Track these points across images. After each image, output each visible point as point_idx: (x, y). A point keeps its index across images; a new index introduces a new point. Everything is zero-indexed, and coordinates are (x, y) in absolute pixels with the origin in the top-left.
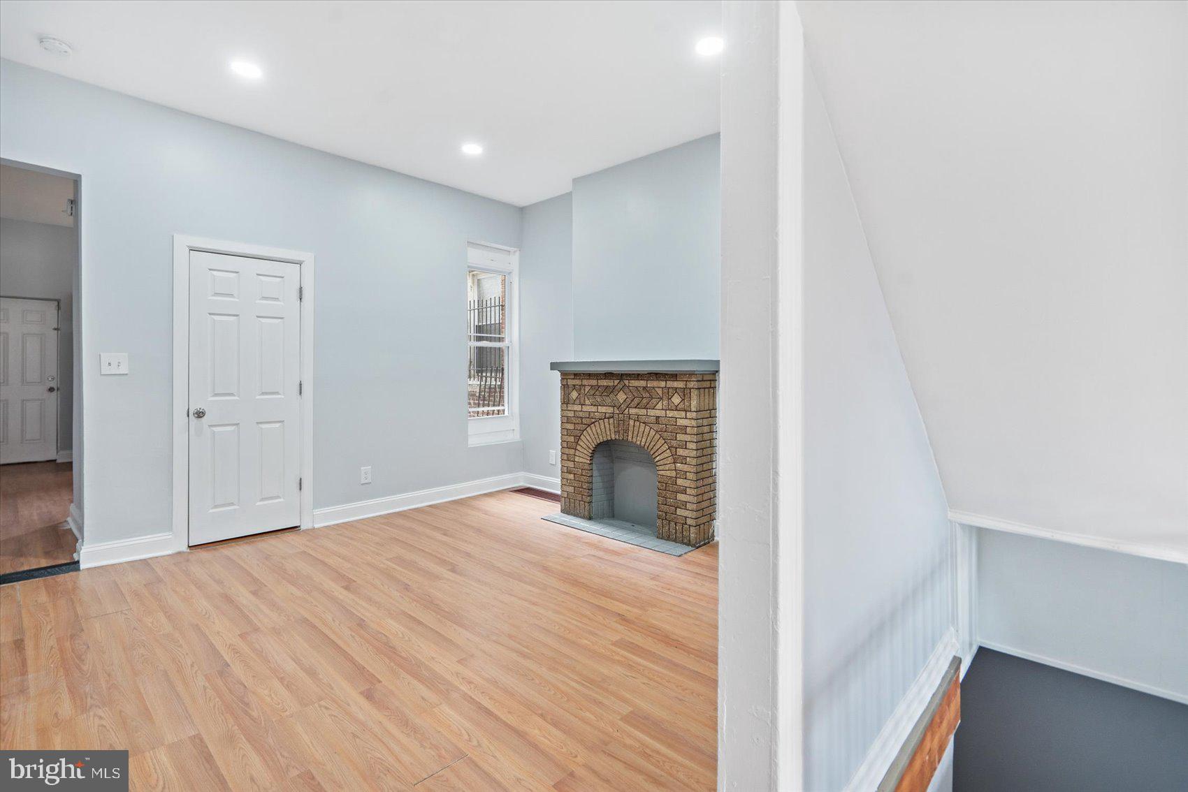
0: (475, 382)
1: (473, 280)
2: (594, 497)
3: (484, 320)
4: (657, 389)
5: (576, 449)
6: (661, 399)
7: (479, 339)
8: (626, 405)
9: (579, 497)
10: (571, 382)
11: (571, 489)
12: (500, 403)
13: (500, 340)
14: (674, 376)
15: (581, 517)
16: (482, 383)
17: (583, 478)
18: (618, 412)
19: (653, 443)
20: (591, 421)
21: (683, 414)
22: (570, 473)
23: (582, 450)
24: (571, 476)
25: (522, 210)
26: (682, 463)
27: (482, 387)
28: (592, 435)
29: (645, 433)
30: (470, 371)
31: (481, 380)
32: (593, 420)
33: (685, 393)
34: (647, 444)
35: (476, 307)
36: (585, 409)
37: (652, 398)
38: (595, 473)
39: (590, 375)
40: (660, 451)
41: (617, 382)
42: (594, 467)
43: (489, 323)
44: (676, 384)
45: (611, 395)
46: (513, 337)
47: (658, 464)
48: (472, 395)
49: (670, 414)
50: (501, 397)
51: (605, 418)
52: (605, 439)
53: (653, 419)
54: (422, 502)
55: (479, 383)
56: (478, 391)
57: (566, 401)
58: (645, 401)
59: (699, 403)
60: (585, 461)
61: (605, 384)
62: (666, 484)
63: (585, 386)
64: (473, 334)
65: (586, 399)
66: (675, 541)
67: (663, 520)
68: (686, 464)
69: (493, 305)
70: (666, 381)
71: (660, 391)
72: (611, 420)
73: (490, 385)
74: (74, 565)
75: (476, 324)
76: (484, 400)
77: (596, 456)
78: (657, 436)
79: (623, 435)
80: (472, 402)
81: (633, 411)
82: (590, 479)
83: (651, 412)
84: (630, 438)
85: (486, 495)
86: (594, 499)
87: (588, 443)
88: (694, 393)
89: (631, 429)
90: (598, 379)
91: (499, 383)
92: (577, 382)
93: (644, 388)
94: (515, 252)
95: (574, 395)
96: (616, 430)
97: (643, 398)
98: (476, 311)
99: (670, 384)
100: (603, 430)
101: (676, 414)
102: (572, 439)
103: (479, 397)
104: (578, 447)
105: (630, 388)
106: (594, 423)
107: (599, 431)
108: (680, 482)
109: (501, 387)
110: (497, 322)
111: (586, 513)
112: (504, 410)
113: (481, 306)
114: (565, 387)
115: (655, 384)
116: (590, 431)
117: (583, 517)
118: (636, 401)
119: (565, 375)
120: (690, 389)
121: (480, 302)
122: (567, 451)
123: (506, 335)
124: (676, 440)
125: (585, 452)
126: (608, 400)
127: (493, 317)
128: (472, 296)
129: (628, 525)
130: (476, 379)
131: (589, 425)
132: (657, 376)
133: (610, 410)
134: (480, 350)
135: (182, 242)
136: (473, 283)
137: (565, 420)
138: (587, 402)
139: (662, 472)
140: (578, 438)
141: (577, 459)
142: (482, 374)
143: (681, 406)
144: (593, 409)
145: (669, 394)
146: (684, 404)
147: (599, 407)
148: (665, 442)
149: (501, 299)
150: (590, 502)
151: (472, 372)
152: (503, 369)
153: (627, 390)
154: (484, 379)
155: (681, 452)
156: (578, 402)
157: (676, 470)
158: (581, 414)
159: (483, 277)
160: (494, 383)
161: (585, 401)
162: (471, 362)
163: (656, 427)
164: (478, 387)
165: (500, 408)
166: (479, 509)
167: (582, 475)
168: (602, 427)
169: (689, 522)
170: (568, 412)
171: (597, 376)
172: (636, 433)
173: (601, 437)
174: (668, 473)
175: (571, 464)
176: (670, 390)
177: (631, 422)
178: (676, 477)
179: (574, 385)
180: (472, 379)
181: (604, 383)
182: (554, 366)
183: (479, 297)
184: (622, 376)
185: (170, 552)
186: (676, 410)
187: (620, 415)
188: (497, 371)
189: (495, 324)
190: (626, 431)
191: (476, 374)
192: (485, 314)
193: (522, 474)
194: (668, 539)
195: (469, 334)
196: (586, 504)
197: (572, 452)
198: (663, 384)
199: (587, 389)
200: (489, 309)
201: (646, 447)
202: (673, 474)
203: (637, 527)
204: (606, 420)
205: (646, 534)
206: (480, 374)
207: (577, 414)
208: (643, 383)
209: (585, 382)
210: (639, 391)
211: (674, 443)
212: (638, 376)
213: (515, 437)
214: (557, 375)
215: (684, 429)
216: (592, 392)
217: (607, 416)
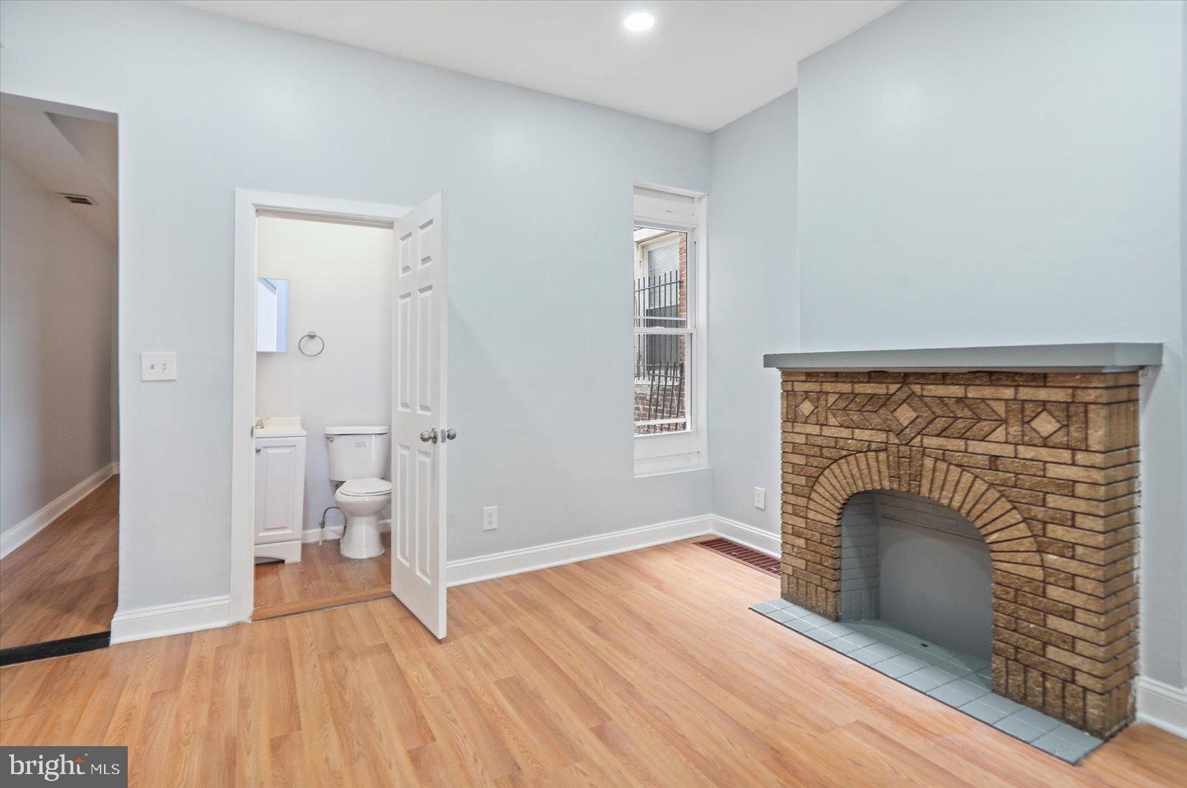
0: (646, 382)
1: (643, 253)
2: (843, 583)
3: (657, 302)
4: (992, 403)
5: (809, 498)
6: (1004, 421)
7: (651, 323)
8: (916, 430)
9: (816, 579)
10: (799, 387)
11: (801, 564)
12: (680, 413)
13: (678, 324)
14: (1040, 378)
15: (819, 614)
16: (654, 383)
17: (822, 549)
18: (897, 441)
19: (981, 507)
20: (839, 454)
21: (1066, 455)
22: (798, 536)
23: (822, 501)
24: (801, 542)
25: (710, 138)
26: (1062, 556)
27: (655, 388)
28: (841, 478)
29: (961, 485)
30: (638, 368)
31: (653, 380)
32: (844, 453)
33: (1070, 413)
34: (967, 507)
35: (647, 286)
36: (827, 431)
37: (979, 420)
38: (846, 542)
39: (837, 376)
40: (1000, 524)
41: (893, 388)
42: (844, 530)
43: (662, 306)
44: (1043, 394)
45: (881, 411)
46: (698, 318)
47: (995, 547)
48: (639, 398)
49: (1026, 452)
50: (680, 402)
51: (869, 450)
52: (869, 487)
53: (984, 461)
54: (568, 557)
55: (650, 383)
56: (649, 393)
57: (791, 418)
58: (960, 424)
59: (1109, 433)
60: (826, 520)
61: (869, 391)
62: (1017, 590)
63: (827, 393)
64: (643, 317)
65: (830, 416)
66: (1043, 708)
67: (1007, 659)
68: (1073, 558)
69: (668, 281)
70: (1017, 387)
71: (1000, 408)
72: (882, 456)
73: (666, 385)
74: (101, 640)
75: (647, 307)
76: (657, 406)
77: (847, 512)
78: (993, 494)
79: (909, 484)
80: (641, 406)
81: (928, 441)
82: (837, 554)
83: (975, 446)
84: (925, 491)
85: (659, 548)
86: (844, 585)
87: (833, 491)
88: (1098, 416)
89: (927, 474)
90: (853, 383)
91: (676, 384)
92: (813, 386)
93: (959, 400)
94: (701, 198)
95: (807, 407)
96: (893, 473)
97: (956, 418)
98: (647, 291)
99: (1026, 393)
100: (866, 472)
101: (1043, 453)
102: (802, 481)
103: (650, 401)
104: (814, 496)
105: (928, 400)
106: (845, 457)
107: (855, 471)
108: (1053, 592)
109: (680, 388)
110: (674, 304)
111: (830, 609)
112: (684, 426)
113: (653, 286)
114: (788, 394)
115: (988, 392)
116: (837, 471)
117: (824, 615)
118: (940, 423)
119: (788, 375)
120: (1086, 404)
121: (651, 278)
122: (793, 499)
123: (688, 317)
124: (1044, 506)
125: (828, 504)
126: (875, 420)
127: (669, 298)
128: (640, 273)
129: (915, 642)
130: (647, 378)
131: (836, 461)
132: (993, 376)
133: (882, 437)
134: (652, 339)
135: (247, 199)
136: (643, 257)
137: (789, 448)
138: (832, 421)
139: (1005, 565)
140: (813, 481)
141: (811, 515)
142: (654, 372)
143: (1060, 438)
144: (845, 433)
145: (1024, 413)
146: (1068, 434)
147: (857, 431)
148: (1015, 508)
149: (679, 274)
150: (837, 591)
151: (642, 369)
152: (682, 366)
153: (916, 401)
154: (657, 378)
155: (1056, 531)
156: (813, 419)
157: (1043, 566)
158: (819, 441)
159: (655, 248)
160: (670, 383)
161: (827, 419)
162: (640, 356)
163: (990, 476)
164: (649, 388)
165: (680, 420)
166: (647, 577)
167: (821, 543)
168: (863, 465)
169: (1082, 679)
170: (796, 436)
171: (853, 376)
172: (938, 483)
173: (859, 482)
174: (1023, 570)
175: (800, 522)
176: (1029, 406)
177: (929, 463)
178: (1044, 581)
179: (807, 392)
180: (641, 378)
181: (869, 389)
182: (769, 361)
183: (650, 271)
184: (905, 377)
185: (224, 623)
186: (1045, 446)
187: (902, 448)
188: (675, 368)
189: (671, 306)
190: (917, 477)
191: (646, 372)
192: (657, 294)
193: (711, 516)
194: (1023, 699)
195: (637, 317)
196: (830, 594)
197: (802, 501)
198: (1008, 393)
199: (832, 399)
200: (662, 288)
201: (963, 512)
202: (1038, 574)
203: (934, 651)
204: (871, 455)
205: (963, 676)
206: (651, 372)
207: (812, 439)
208: (957, 391)
209: (827, 387)
210: (946, 405)
211: (1039, 512)
212: (944, 377)
213: (701, 463)
214: (775, 375)
215: (1068, 490)
216: (842, 404)
217: (874, 446)
